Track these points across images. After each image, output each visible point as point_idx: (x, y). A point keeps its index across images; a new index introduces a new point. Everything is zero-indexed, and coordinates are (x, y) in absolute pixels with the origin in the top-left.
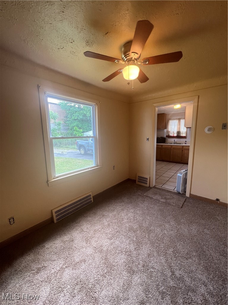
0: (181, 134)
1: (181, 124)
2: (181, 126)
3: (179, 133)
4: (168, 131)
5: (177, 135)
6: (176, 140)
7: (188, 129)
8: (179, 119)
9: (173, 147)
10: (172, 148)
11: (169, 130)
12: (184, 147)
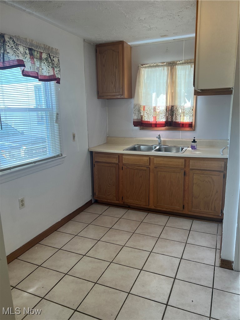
0: (178, 117)
1: (178, 81)
2: (178, 89)
3: (171, 111)
4: (139, 107)
5: (167, 118)
6: (165, 135)
7: (199, 97)
8: (172, 65)
9: (156, 161)
10: (152, 167)
11: (143, 103)
12: (191, 162)
